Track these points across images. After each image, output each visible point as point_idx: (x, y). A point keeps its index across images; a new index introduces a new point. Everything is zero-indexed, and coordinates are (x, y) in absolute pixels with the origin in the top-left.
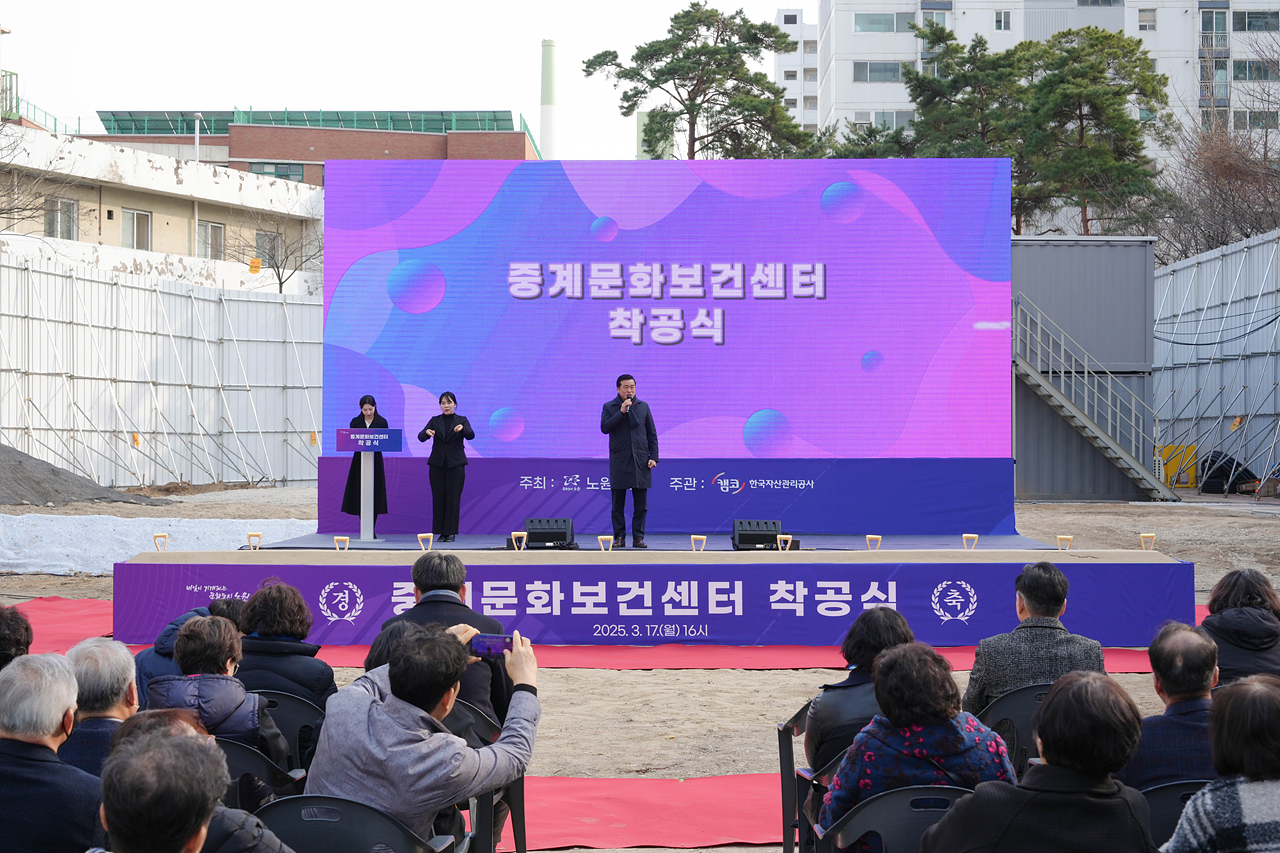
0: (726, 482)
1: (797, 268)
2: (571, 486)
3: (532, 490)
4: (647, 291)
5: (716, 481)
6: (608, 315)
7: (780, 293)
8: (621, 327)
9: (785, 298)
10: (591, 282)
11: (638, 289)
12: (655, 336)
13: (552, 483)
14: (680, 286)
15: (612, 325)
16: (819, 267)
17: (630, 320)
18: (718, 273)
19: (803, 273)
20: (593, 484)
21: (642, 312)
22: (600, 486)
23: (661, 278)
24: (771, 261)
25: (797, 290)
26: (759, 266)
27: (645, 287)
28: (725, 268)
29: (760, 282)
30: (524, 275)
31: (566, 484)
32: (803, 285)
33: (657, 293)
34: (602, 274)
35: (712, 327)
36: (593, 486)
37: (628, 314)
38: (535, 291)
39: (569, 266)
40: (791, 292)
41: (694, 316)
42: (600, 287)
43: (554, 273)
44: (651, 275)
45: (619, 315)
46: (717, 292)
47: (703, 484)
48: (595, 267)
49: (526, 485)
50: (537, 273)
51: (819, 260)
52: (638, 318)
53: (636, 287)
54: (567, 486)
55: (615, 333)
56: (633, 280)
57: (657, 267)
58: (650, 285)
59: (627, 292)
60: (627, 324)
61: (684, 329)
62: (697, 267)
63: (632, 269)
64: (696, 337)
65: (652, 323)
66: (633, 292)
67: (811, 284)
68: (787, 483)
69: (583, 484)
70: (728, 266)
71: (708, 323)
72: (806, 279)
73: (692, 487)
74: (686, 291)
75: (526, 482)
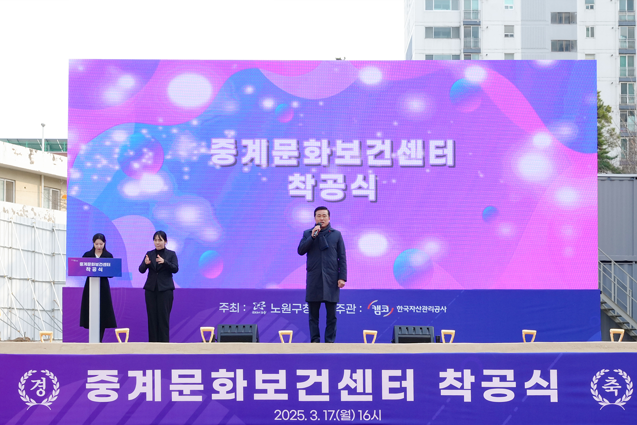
0: (379, 307)
1: (433, 143)
2: (259, 310)
3: (229, 314)
4: (318, 161)
5: (371, 307)
6: (287, 178)
7: (420, 163)
8: (297, 188)
9: (424, 166)
10: (274, 153)
11: (311, 159)
12: (324, 195)
13: (244, 308)
14: (342, 157)
15: (291, 187)
16: (450, 143)
17: (304, 182)
18: (372, 147)
19: (437, 147)
20: (276, 309)
21: (313, 177)
22: (281, 310)
23: (328, 151)
24: (413, 138)
25: (433, 161)
26: (404, 142)
27: (316, 158)
28: (378, 143)
29: (405, 154)
30: (223, 148)
31: (255, 309)
32: (438, 157)
33: (325, 162)
34: (283, 148)
35: (368, 188)
36: (276, 310)
37: (303, 178)
38: (231, 160)
39: (257, 141)
40: (428, 160)
41: (354, 180)
42: (281, 158)
43: (245, 147)
44: (320, 148)
45: (296, 179)
46: (372, 161)
47: (361, 309)
48: (277, 142)
49: (224, 310)
50: (233, 147)
51: (450, 138)
52: (310, 182)
53: (309, 158)
54: (256, 311)
55: (292, 193)
56: (307, 152)
57: (325, 142)
58: (320, 156)
59: (302, 161)
60: (302, 186)
61: (346, 190)
62: (356, 143)
63: (306, 144)
64: (356, 196)
65: (322, 186)
66: (306, 161)
67: (444, 156)
68: (425, 308)
69: (268, 309)
70: (380, 142)
71: (364, 185)
72: (440, 152)
73: (352, 311)
74: (347, 161)
75: (224, 307)
